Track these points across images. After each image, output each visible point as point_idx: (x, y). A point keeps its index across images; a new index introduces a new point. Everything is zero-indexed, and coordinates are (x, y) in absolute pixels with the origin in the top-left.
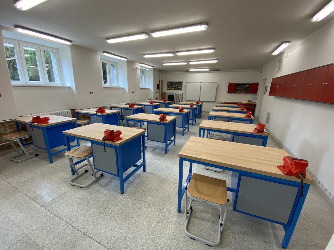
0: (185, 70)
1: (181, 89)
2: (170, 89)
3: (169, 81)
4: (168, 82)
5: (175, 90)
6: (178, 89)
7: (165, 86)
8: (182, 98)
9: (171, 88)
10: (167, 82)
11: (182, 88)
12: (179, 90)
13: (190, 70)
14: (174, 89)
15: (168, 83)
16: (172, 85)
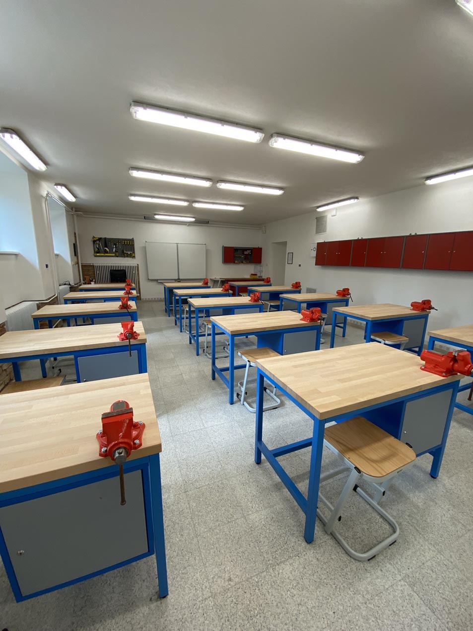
0: (147, 215)
1: (132, 256)
2: (103, 255)
3: (98, 236)
4: (94, 237)
5: (117, 257)
6: (123, 254)
7: (90, 249)
8: (138, 274)
9: (106, 252)
10: (91, 239)
11: (134, 253)
12: (127, 257)
13: (157, 217)
14: (114, 255)
15: (94, 242)
16: (104, 246)
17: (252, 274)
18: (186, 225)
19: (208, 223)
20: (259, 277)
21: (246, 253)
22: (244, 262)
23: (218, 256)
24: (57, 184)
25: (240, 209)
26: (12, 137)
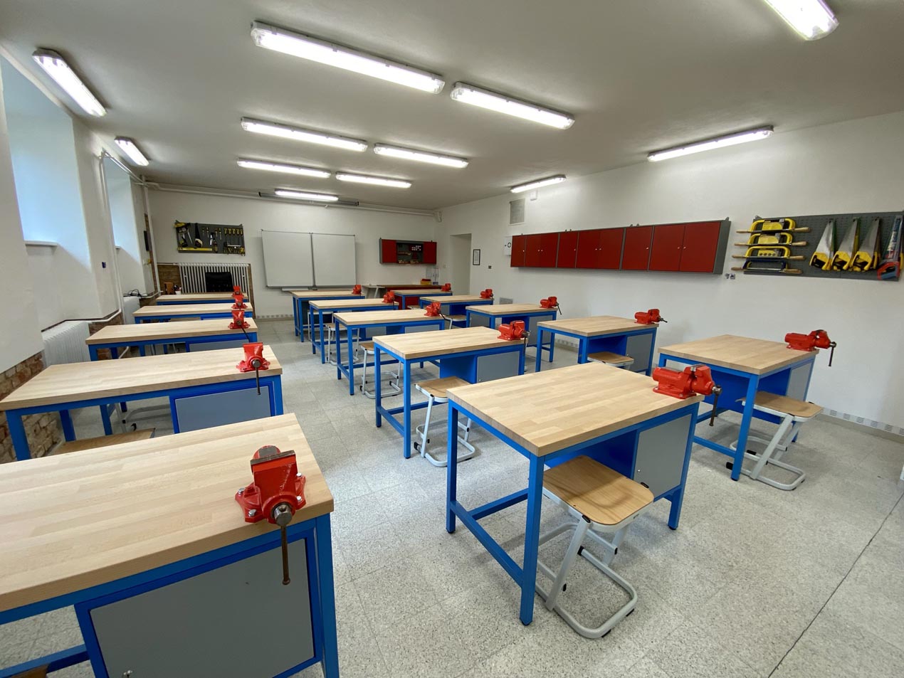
0: (264, 190)
1: (240, 251)
2: (193, 249)
3: (183, 221)
4: (177, 222)
5: (217, 252)
6: (225, 249)
7: (172, 240)
8: (250, 279)
9: (198, 245)
10: (172, 224)
11: (243, 247)
12: (233, 252)
13: (279, 193)
14: (211, 250)
15: (178, 229)
16: (193, 235)
17: (423, 280)
18: (324, 206)
19: (357, 204)
20: (434, 283)
21: (414, 249)
22: (412, 262)
23: (374, 253)
24: (119, 138)
25: (407, 185)
26: (55, 63)
